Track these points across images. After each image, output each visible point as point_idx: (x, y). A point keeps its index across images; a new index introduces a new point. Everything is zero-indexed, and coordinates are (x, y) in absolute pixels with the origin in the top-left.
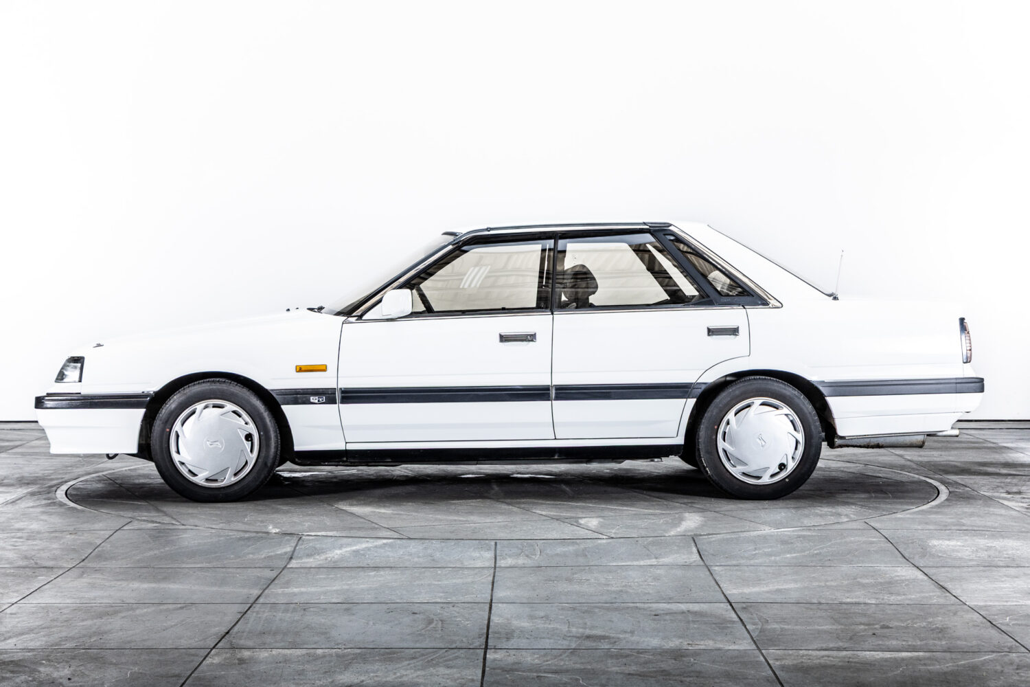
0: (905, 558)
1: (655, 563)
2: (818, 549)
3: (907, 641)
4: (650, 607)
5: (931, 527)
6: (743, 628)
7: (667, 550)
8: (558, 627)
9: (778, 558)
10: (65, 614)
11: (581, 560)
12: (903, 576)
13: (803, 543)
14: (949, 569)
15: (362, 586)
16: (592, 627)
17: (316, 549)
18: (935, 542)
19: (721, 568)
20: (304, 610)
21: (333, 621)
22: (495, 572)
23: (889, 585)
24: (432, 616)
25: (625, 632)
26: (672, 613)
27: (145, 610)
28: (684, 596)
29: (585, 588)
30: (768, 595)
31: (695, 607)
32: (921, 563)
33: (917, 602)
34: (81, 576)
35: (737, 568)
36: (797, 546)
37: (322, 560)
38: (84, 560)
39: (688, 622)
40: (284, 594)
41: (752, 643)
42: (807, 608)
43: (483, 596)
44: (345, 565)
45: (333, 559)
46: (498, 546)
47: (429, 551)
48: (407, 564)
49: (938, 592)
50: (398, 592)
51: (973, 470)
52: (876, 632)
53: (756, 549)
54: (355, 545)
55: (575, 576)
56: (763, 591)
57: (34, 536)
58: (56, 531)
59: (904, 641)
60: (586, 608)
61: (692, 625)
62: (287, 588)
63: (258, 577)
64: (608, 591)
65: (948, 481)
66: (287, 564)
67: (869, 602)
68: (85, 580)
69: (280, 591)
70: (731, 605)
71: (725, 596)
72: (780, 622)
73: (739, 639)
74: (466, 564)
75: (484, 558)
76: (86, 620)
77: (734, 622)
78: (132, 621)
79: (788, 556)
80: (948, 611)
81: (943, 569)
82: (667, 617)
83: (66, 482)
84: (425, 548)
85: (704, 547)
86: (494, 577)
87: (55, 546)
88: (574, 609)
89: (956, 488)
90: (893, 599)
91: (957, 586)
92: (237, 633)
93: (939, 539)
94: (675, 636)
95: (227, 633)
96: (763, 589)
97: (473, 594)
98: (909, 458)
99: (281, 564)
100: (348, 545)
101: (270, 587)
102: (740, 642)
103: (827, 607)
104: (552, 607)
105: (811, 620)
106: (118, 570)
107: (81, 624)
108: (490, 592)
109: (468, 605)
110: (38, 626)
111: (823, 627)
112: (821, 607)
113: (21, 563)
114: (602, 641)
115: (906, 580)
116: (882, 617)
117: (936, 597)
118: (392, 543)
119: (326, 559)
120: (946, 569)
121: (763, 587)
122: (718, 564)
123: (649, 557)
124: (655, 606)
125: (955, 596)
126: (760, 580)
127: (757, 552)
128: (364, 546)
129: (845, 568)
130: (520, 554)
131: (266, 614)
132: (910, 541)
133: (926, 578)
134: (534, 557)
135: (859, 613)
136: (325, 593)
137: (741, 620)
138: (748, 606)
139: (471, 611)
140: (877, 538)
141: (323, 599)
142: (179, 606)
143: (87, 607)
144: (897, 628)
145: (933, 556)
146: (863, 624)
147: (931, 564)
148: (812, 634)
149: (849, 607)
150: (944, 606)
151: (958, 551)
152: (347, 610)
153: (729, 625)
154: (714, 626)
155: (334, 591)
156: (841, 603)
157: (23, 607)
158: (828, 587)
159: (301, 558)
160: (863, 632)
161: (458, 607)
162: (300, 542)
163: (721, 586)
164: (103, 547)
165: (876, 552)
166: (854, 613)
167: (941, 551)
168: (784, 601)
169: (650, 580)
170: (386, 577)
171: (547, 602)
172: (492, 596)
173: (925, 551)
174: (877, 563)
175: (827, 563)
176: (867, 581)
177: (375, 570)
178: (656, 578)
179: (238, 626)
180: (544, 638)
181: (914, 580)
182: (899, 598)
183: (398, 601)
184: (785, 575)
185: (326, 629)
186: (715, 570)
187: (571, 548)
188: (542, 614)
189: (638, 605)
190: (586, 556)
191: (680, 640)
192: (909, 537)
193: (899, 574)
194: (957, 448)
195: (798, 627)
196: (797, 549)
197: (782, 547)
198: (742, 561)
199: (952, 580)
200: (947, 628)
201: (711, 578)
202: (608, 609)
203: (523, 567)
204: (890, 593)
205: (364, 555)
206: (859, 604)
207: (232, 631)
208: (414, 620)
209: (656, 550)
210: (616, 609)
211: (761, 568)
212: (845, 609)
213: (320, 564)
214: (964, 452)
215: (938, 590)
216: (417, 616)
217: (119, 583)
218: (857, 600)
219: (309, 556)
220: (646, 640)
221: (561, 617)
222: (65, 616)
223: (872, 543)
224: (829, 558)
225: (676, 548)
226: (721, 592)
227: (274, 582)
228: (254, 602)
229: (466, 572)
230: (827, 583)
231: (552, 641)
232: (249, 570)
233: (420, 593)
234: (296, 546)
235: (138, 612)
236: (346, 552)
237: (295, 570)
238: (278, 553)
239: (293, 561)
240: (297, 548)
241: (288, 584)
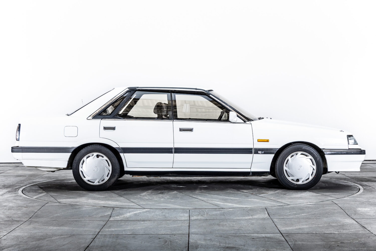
0: (348, 215)
1: (252, 218)
2: (314, 212)
3: (351, 248)
4: (251, 236)
5: (358, 203)
6: (287, 243)
7: (256, 213)
8: (216, 243)
9: (299, 216)
10: (25, 239)
11: (223, 217)
12: (348, 222)
13: (308, 210)
14: (366, 220)
15: (138, 228)
16: (229, 244)
17: (120, 213)
18: (359, 209)
19: (277, 220)
20: (117, 237)
21: (129, 242)
22: (189, 222)
23: (343, 226)
24: (166, 240)
25: (242, 245)
26: (259, 238)
27: (56, 238)
28: (263, 231)
29: (225, 228)
30: (296, 230)
31: (268, 235)
32: (354, 217)
33: (354, 233)
34: (30, 224)
35: (283, 219)
36: (306, 211)
37: (123, 217)
38: (31, 218)
39: (266, 241)
40: (109, 231)
41: (291, 249)
42: (311, 236)
43: (186, 231)
44: (131, 219)
45: (127, 217)
46: (190, 212)
47: (164, 214)
48: (155, 219)
49: (362, 229)
50: (153, 230)
51: (372, 180)
52: (339, 245)
53: (290, 212)
54: (135, 211)
55: (221, 223)
57: (11, 209)
58: (19, 207)
59: (350, 248)
60: (226, 236)
61: (267, 243)
62: (110, 229)
63: (98, 224)
64: (234, 229)
65: (363, 184)
66: (109, 219)
67: (335, 233)
68: (31, 226)
69: (107, 230)
70: (282, 234)
71: (279, 231)
72: (301, 241)
73: (286, 248)
74: (178, 218)
75: (185, 216)
76: (33, 242)
77: (283, 241)
78: (51, 242)
79: (303, 215)
80: (366, 236)
82: (258, 239)
83: (22, 187)
84: (162, 213)
85: (270, 212)
86: (189, 224)
87: (19, 212)
88: (221, 236)
89: (366, 187)
90: (345, 232)
91: (369, 226)
92: (91, 246)
93: (361, 208)
94: (261, 247)
95: (88, 247)
96: (294, 228)
97: (182, 230)
98: (347, 175)
99: (107, 219)
100: (133, 211)
101: (103, 228)
102: (286, 249)
103: (319, 235)
104: (213, 235)
105: (313, 240)
106: (44, 222)
107: (31, 243)
108: (188, 230)
109: (180, 235)
110: (15, 244)
111: (318, 243)
112: (317, 235)
113: (6, 219)
114: (233, 249)
115: (349, 224)
116: (341, 239)
117: (361, 231)
118: (149, 210)
119: (124, 217)
120: (364, 219)
121: (294, 227)
122: (276, 218)
123: (249, 215)
124: (252, 235)
125: (368, 230)
126: (292, 224)
127: (291, 213)
128: (139, 212)
129: (325, 219)
130: (199, 215)
131: (102, 239)
132: (350, 209)
133: (356, 223)
134: (204, 216)
135: (332, 237)
136: (125, 231)
137: (286, 240)
138: (289, 235)
139: (181, 237)
140: (337, 207)
141: (124, 233)
142: (69, 236)
143: (33, 237)
144: (347, 243)
145: (359, 214)
146: (334, 242)
147: (358, 218)
148: (314, 246)
149: (328, 235)
150: (364, 234)
151: (369, 212)
152: (133, 237)
153: (281, 243)
154: (276, 242)
155: (128, 229)
156: (324, 233)
157: (9, 236)
158: (319, 227)
159: (114, 217)
160: (334, 245)
161: (176, 236)
162: (114, 210)
163: (278, 227)
164: (38, 213)
165: (337, 213)
166: (330, 237)
167: (362, 212)
168: (302, 233)
169: (250, 224)
170: (147, 224)
171: (210, 233)
173: (356, 213)
174: (337, 217)
175: (318, 218)
176: (334, 224)
177: (143, 221)
178: (252, 224)
179: (92, 244)
180: (210, 248)
181: (352, 224)
182: (347, 231)
183: (153, 233)
184: (302, 222)
185: (126, 245)
186: (275, 221)
187: (219, 212)
188: (209, 238)
189: (246, 234)
190: (224, 215)
191: (263, 249)
192: (349, 207)
193: (346, 222)
194: (365, 171)
195: (308, 243)
197: (300, 211)
198: (285, 217)
199: (367, 224)
200: (366, 243)
201: (273, 224)
202: (235, 236)
203: (200, 220)
204: (343, 229)
205: (138, 215)
206: (331, 233)
207: (90, 246)
208: (160, 241)
209: (251, 213)
210: (238, 236)
211: (293, 220)
212: (326, 236)
213: (122, 219)
214: (368, 173)
215: (362, 228)
216: (161, 239)
217: (45, 227)
218: (331, 232)
219: (117, 216)
220: (250, 248)
221: (216, 240)
222: (25, 240)
223: (335, 209)
224: (319, 215)
225: (259, 212)
226: (277, 229)
227: (104, 226)
228: (97, 234)
229: (178, 222)
231: (214, 249)
232: (95, 221)
233: (161, 230)
234: (112, 212)
235: (53, 238)
236: (132, 214)
237: (112, 221)
238: (105, 215)
239: (111, 218)
240: (113, 213)
241: (110, 227)
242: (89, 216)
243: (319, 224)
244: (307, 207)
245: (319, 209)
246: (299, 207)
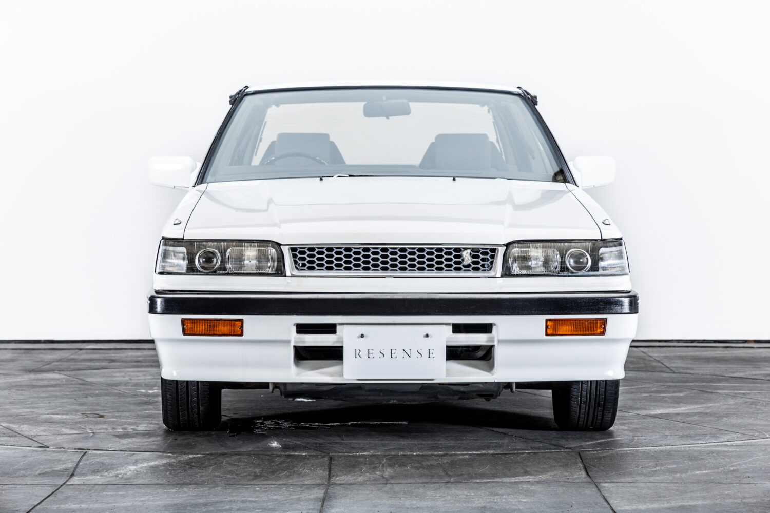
1: (529, 480)
7: (545, 466)
13: (716, 459)
15: (158, 503)
19: (612, 485)
22: (326, 490)
29: (438, 504)
35: (632, 484)
36: (709, 463)
37: (112, 477)
44: (139, 481)
45: (125, 476)
53: (657, 465)
55: (427, 493)
56: (663, 508)
69: (55, 507)
74: (292, 481)
75: (314, 475)
79: (697, 472)
86: (325, 493)
96: (662, 506)
101: (45, 502)
118: (200, 457)
119: (117, 476)
121: (664, 504)
122: (609, 481)
123: (521, 473)
126: (660, 497)
127: (658, 468)
155: (123, 507)
158: (745, 503)
159: (84, 475)
162: (85, 457)
163: (611, 503)
169: (521, 496)
170: (189, 494)
175: (745, 480)
177: (176, 487)
184: (691, 492)
186: (604, 487)
196: (708, 465)
197: (690, 463)
201: (599, 494)
211: (663, 485)
224: (749, 475)
230: (744, 500)
232: (18, 487)
234: (80, 461)
236: (142, 468)
237: (77, 487)
238: (56, 469)
239: (75, 478)
240: (81, 464)
241: (66, 500)
242: (4, 474)
243: (745, 498)
244: (712, 452)
245: (751, 457)
246: (688, 451)
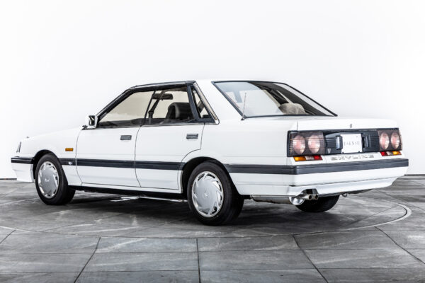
0: (397, 244)
1: (277, 249)
2: (354, 241)
4: (278, 272)
5: (407, 229)
6: (326, 281)
7: (281, 242)
8: (235, 282)
9: (335, 245)
12: (398, 254)
14: (420, 250)
15: (134, 262)
17: (108, 243)
18: (410, 236)
19: (309, 251)
20: (107, 275)
21: (123, 281)
23: (392, 259)
24: (171, 278)
26: (288, 274)
27: (28, 276)
28: (293, 265)
29: (244, 262)
30: (335, 264)
31: (300, 271)
32: (406, 247)
33: (407, 267)
36: (344, 239)
37: (112, 249)
39: (298, 279)
40: (96, 267)
42: (355, 271)
43: (195, 267)
44: (124, 251)
45: (117, 249)
46: (198, 241)
47: (164, 244)
48: (155, 250)
49: (417, 262)
50: (152, 265)
54: (128, 241)
55: (238, 256)
56: (331, 263)
60: (246, 272)
61: (300, 281)
62: (97, 264)
64: (256, 263)
65: (410, 205)
66: (95, 251)
67: (384, 267)
69: (94, 265)
70: (317, 270)
71: (313, 265)
72: (343, 278)
74: (184, 250)
77: (320, 279)
81: (416, 250)
82: (287, 277)
84: (162, 243)
89: (415, 209)
90: (396, 266)
93: (413, 235)
96: (331, 261)
97: (190, 266)
98: (388, 194)
100: (124, 241)
103: (364, 270)
104: (230, 272)
105: (358, 277)
106: (11, 256)
108: (197, 264)
109: (188, 272)
111: (365, 281)
112: (362, 270)
115: (400, 256)
116: (392, 275)
117: (416, 265)
118: (145, 240)
119: (114, 249)
120: (418, 250)
122: (307, 249)
123: (272, 246)
124: (280, 271)
126: (329, 257)
128: (132, 241)
129: (369, 250)
130: (209, 245)
131: (88, 278)
132: (398, 236)
133: (409, 255)
134: (216, 246)
135: (381, 273)
136: (116, 266)
137: (324, 278)
138: (326, 270)
139: (190, 274)
140: (382, 235)
141: (115, 269)
142: (44, 274)
144: (401, 280)
145: (410, 243)
146: (384, 279)
147: (410, 247)
149: (375, 270)
150: (420, 269)
151: (422, 241)
152: (128, 275)
153: (319, 281)
154: (311, 281)
156: (371, 268)
158: (363, 260)
161: (183, 272)
162: (100, 240)
163: (311, 260)
166: (378, 273)
167: (414, 241)
168: (343, 267)
169: (275, 257)
170: (145, 257)
171: (227, 269)
172: (199, 267)
173: (406, 241)
174: (384, 247)
175: (360, 248)
176: (381, 257)
177: (139, 254)
178: (278, 257)
181: (404, 256)
182: (399, 265)
183: (153, 270)
184: (341, 254)
186: (306, 252)
187: (234, 242)
188: (226, 276)
189: (272, 270)
192: (397, 234)
193: (396, 253)
195: (353, 281)
198: (318, 248)
199: (422, 255)
201: (305, 255)
202: (257, 273)
203: (211, 252)
204: (394, 263)
205: (133, 246)
206: (379, 268)
208: (163, 280)
210: (262, 273)
213: (111, 251)
216: (164, 277)
217: (13, 262)
219: (105, 247)
221: (235, 277)
223: (380, 237)
225: (285, 241)
226: (311, 263)
227: (90, 261)
228: (82, 271)
229: (184, 254)
230: (362, 258)
232: (77, 254)
233: (163, 266)
235: (25, 277)
237: (99, 254)
238: (90, 246)
239: (98, 250)
240: (99, 243)
241: (97, 261)
242: (70, 248)
